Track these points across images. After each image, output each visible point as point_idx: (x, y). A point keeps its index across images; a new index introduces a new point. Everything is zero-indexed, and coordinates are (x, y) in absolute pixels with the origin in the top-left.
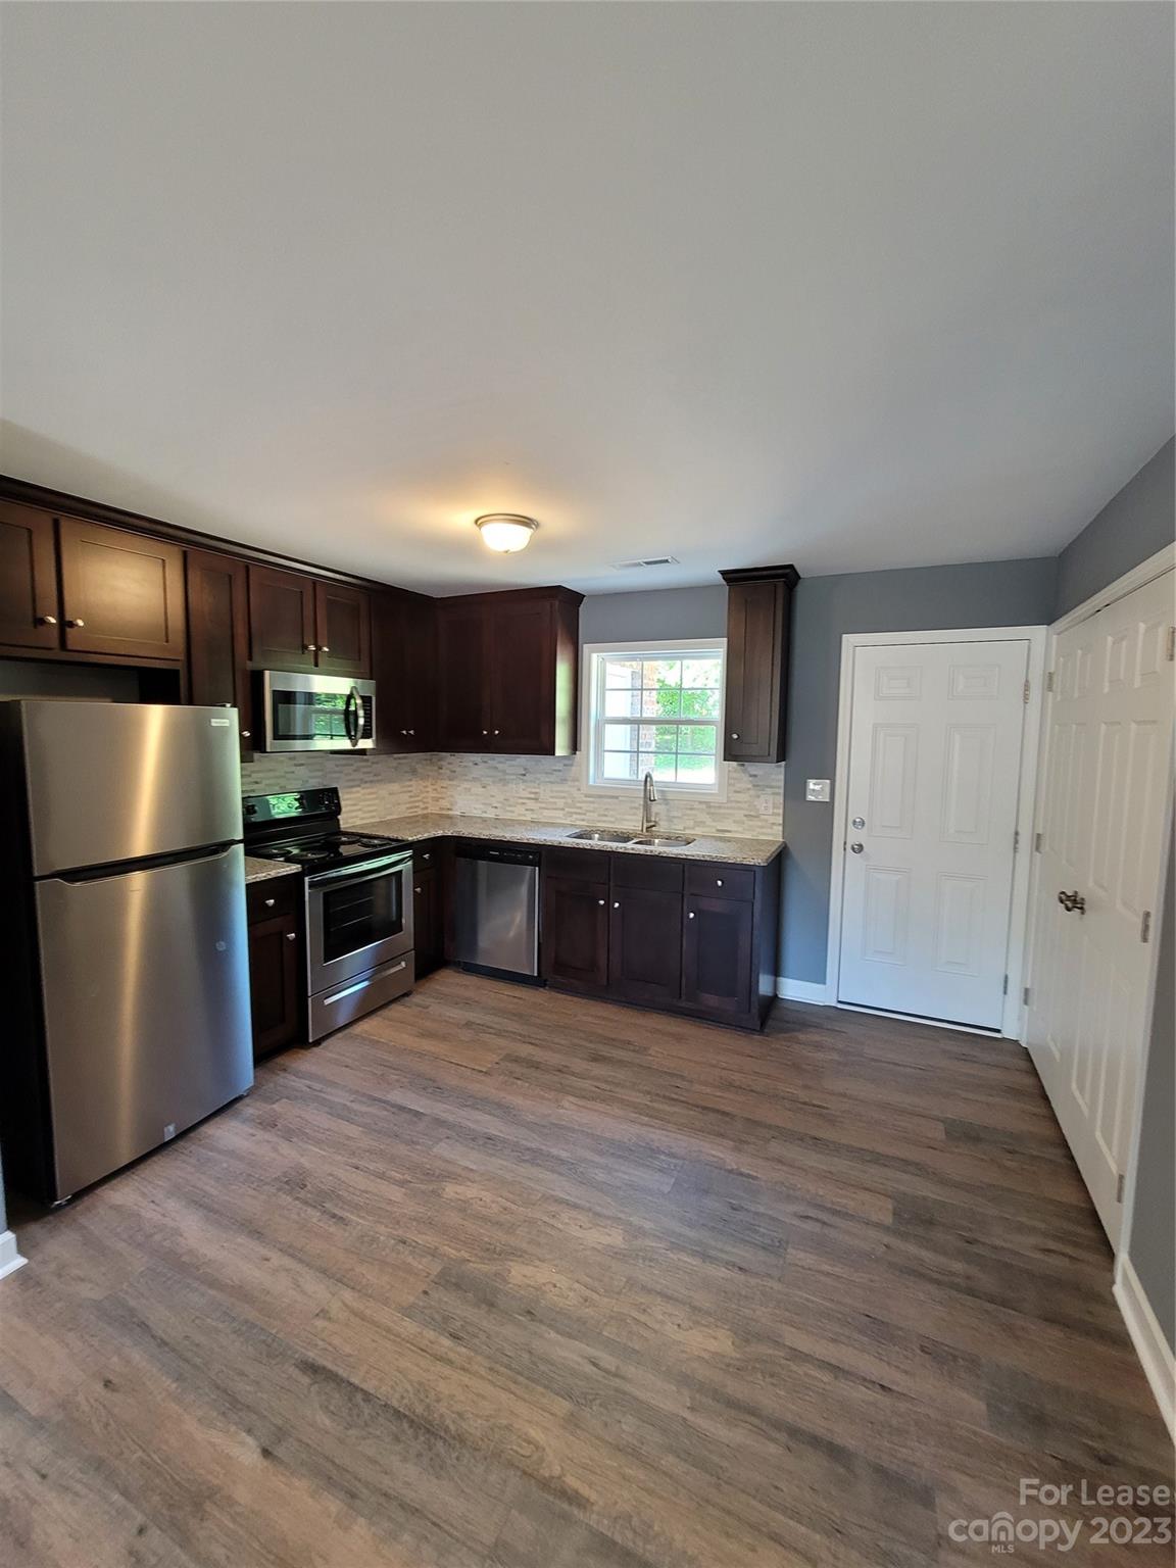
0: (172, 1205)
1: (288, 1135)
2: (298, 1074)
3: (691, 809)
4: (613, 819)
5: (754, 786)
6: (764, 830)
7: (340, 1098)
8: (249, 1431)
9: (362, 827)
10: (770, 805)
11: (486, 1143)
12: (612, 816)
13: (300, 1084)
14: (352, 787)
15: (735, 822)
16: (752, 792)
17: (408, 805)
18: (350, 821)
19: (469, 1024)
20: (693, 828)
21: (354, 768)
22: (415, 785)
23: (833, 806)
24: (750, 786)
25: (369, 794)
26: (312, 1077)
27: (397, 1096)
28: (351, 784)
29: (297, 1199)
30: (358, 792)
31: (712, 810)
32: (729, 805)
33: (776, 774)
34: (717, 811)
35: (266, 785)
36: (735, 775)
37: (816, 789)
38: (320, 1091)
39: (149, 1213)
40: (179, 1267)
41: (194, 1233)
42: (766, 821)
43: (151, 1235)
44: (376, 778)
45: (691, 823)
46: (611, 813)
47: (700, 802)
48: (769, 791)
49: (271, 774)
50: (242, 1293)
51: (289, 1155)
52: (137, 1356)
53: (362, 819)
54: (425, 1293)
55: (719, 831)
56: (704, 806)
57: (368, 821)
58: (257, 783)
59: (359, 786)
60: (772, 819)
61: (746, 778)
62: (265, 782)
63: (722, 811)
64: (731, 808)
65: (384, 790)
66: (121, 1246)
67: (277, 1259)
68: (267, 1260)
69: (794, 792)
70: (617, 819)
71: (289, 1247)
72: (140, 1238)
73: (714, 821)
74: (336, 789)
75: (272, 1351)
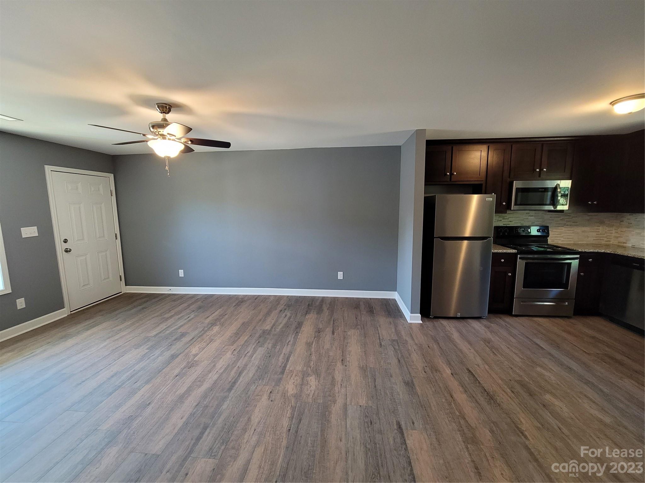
0: (453, 329)
1: (491, 332)
2: (504, 321)
7: (514, 331)
8: (450, 369)
9: (562, 244)
11: (566, 368)
13: (503, 323)
14: (559, 227)
17: (595, 238)
18: (555, 241)
19: (593, 337)
21: (561, 218)
22: (601, 229)
25: (568, 230)
26: (508, 323)
27: (538, 341)
28: (557, 225)
29: (485, 344)
30: (562, 229)
35: (515, 223)
38: (509, 327)
39: (448, 328)
40: (449, 338)
41: (455, 336)
43: (446, 331)
44: (574, 224)
49: (517, 219)
50: (461, 351)
51: (489, 335)
52: (435, 346)
53: (562, 241)
54: (510, 380)
57: (565, 242)
58: (511, 222)
59: (563, 227)
62: (514, 222)
65: (579, 230)
66: (440, 330)
67: (472, 350)
68: (470, 350)
71: (477, 351)
72: (444, 331)
74: (548, 226)
75: (462, 363)
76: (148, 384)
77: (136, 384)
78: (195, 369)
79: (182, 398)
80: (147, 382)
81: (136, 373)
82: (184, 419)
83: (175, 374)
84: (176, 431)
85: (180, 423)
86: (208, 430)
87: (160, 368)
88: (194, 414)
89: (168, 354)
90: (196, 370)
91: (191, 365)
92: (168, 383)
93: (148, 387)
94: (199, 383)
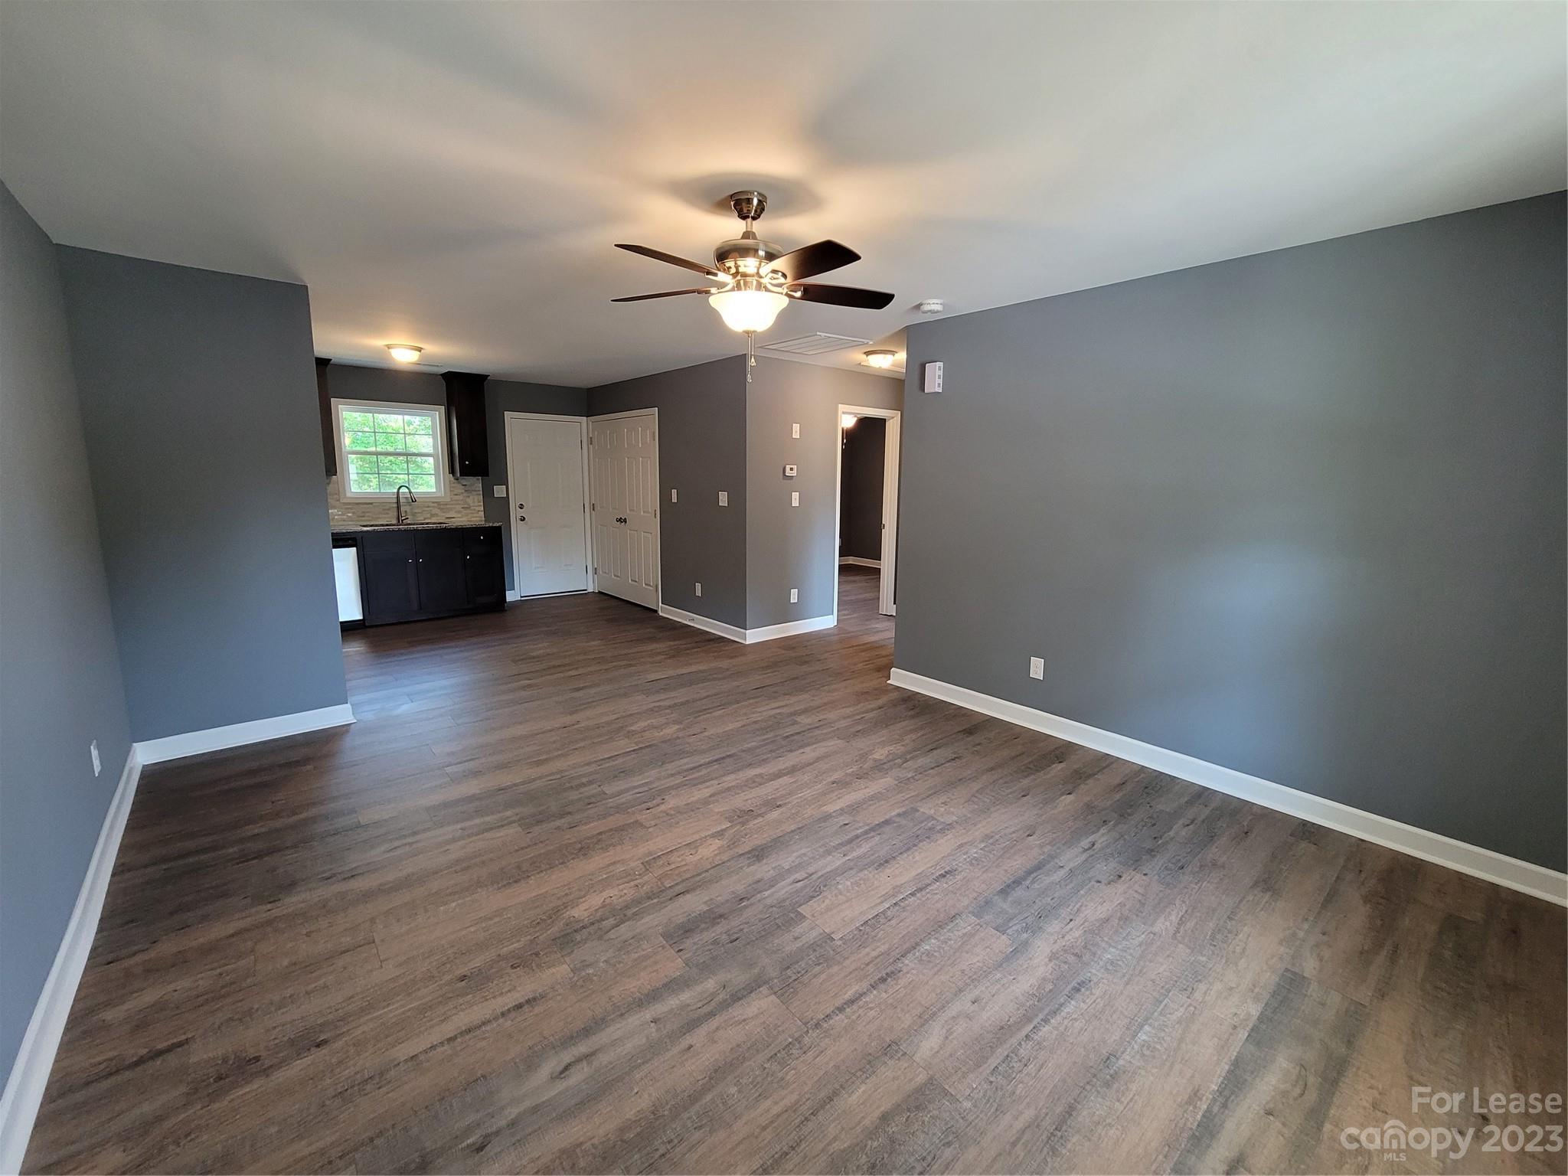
3: (428, 507)
4: (370, 518)
5: (466, 491)
6: (475, 515)
10: (476, 500)
12: (368, 516)
15: (456, 512)
16: (465, 494)
20: (430, 519)
23: (509, 498)
24: (463, 491)
31: (442, 507)
32: (452, 503)
33: (477, 483)
34: (445, 507)
36: (453, 485)
37: (499, 491)
42: (474, 510)
45: (429, 515)
46: (367, 514)
47: (433, 503)
48: (475, 493)
55: (447, 518)
56: (436, 505)
60: (477, 509)
61: (460, 486)
63: (448, 506)
64: (452, 504)
69: (488, 493)
70: (373, 518)
73: (444, 512)
76: (826, 812)
77: (847, 822)
78: (745, 806)
79: (792, 771)
80: (827, 817)
81: (842, 844)
82: (802, 750)
83: (779, 811)
84: (814, 746)
85: (808, 749)
86: (785, 735)
87: (797, 837)
88: (789, 751)
89: (764, 870)
90: (744, 801)
91: (744, 815)
92: (797, 801)
93: (830, 808)
94: (757, 780)
